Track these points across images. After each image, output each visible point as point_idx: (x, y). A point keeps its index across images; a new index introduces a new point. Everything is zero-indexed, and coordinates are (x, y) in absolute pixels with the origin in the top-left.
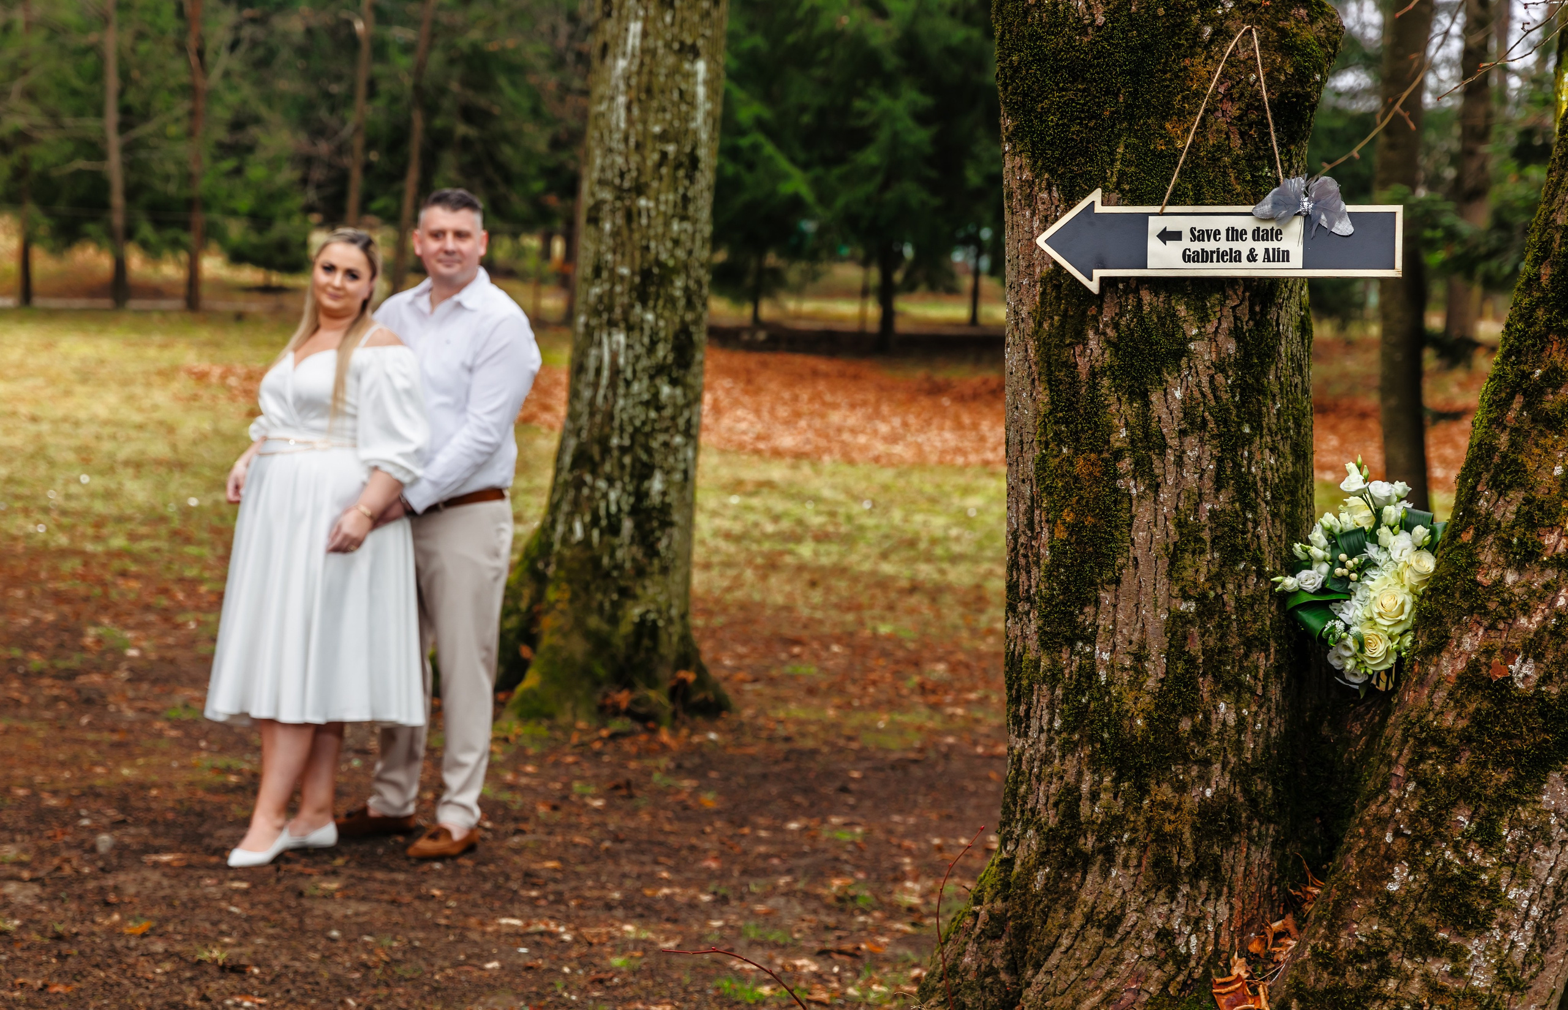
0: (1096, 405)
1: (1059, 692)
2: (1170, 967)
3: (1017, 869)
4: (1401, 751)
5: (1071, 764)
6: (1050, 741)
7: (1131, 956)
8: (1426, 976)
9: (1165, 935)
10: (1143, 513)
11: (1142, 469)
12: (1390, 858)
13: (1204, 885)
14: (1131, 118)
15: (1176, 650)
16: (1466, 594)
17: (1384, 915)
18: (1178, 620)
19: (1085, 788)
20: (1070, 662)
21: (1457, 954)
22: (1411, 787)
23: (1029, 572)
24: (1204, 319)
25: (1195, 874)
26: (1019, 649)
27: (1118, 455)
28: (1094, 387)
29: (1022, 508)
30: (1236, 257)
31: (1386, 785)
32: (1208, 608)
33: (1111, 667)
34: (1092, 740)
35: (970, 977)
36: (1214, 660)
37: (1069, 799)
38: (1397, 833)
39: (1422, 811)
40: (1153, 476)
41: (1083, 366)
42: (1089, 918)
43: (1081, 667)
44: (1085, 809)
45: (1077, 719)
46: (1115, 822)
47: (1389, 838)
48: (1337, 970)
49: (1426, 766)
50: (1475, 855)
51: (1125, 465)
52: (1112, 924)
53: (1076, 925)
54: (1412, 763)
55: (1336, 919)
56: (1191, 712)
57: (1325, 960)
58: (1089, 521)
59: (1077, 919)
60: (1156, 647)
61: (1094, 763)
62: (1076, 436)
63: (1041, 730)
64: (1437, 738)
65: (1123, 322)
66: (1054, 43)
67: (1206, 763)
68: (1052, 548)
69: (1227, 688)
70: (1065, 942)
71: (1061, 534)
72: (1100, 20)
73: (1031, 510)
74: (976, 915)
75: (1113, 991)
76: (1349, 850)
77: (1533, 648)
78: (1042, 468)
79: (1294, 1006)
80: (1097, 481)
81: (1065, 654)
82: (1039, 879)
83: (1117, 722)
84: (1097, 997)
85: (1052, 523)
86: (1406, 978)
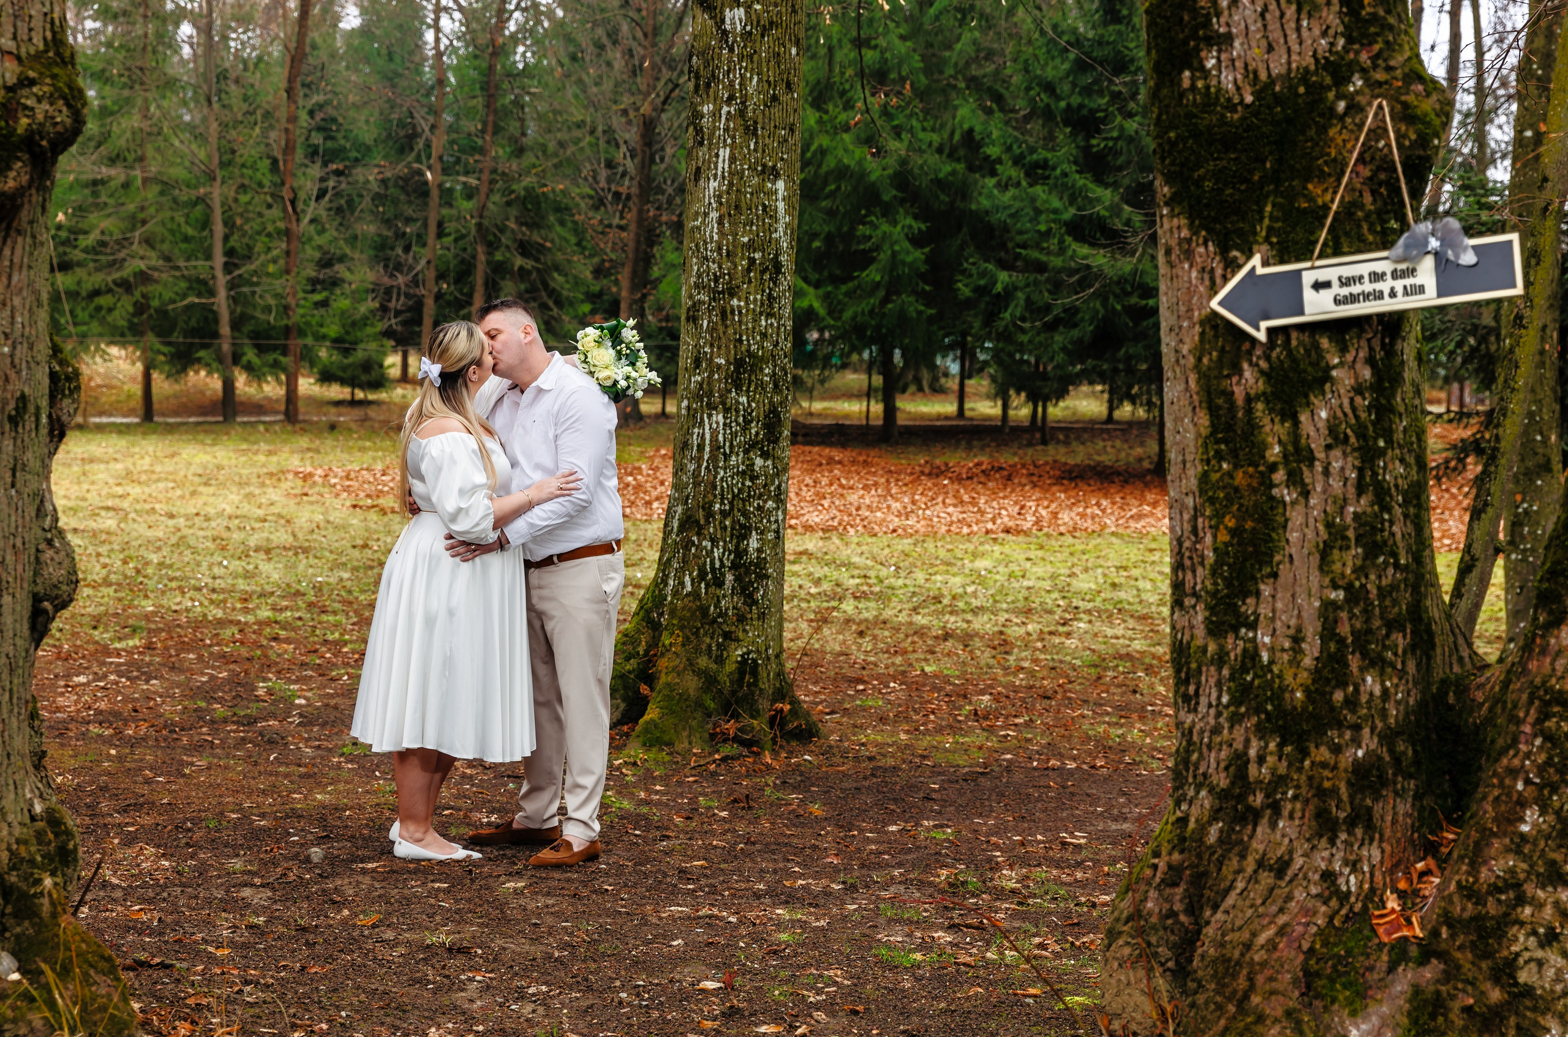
0: (1252, 426)
1: (1226, 672)
2: (1334, 903)
3: (1192, 825)
4: (1527, 714)
5: (1239, 733)
6: (1219, 714)
7: (1299, 895)
8: (1557, 903)
9: (1329, 876)
10: (1296, 517)
12: (1522, 803)
13: (1359, 832)
14: (1278, 182)
15: (1328, 633)
17: (1518, 852)
18: (1329, 606)
19: (1252, 752)
20: (1234, 647)
22: (1538, 742)
23: (1194, 572)
24: (1344, 350)
25: (1351, 823)
26: (1186, 638)
27: (1273, 467)
28: (1249, 411)
29: (1186, 517)
30: (1379, 296)
31: (1515, 741)
32: (1354, 595)
33: (1272, 649)
34: (1257, 711)
35: (1154, 920)
36: (1362, 638)
37: (1239, 762)
38: (1528, 782)
39: (1549, 762)
40: (1304, 485)
41: (1239, 393)
42: (1261, 864)
43: (1245, 650)
44: (1253, 770)
45: (1242, 694)
46: (1279, 781)
47: (1520, 786)
48: (1480, 901)
49: (1551, 724)
51: (1280, 476)
52: (1281, 868)
53: (1250, 870)
54: (1539, 721)
55: (1476, 858)
56: (1343, 685)
57: (1468, 892)
58: (1249, 525)
59: (1250, 865)
60: (1312, 630)
61: (1261, 731)
62: (1235, 453)
63: (1210, 705)
64: (1560, 699)
65: (1274, 355)
66: (1207, 119)
67: (1357, 728)
68: (1215, 550)
69: (1373, 664)
70: (1240, 885)
71: (1224, 537)
72: (1249, 99)
73: (1195, 518)
74: (1155, 867)
75: (1286, 925)
76: (1484, 798)
78: (1204, 478)
79: (1444, 933)
80: (1254, 491)
81: (1230, 639)
82: (1213, 833)
83: (1279, 693)
84: (1270, 932)
85: (1215, 528)
86: (1540, 906)
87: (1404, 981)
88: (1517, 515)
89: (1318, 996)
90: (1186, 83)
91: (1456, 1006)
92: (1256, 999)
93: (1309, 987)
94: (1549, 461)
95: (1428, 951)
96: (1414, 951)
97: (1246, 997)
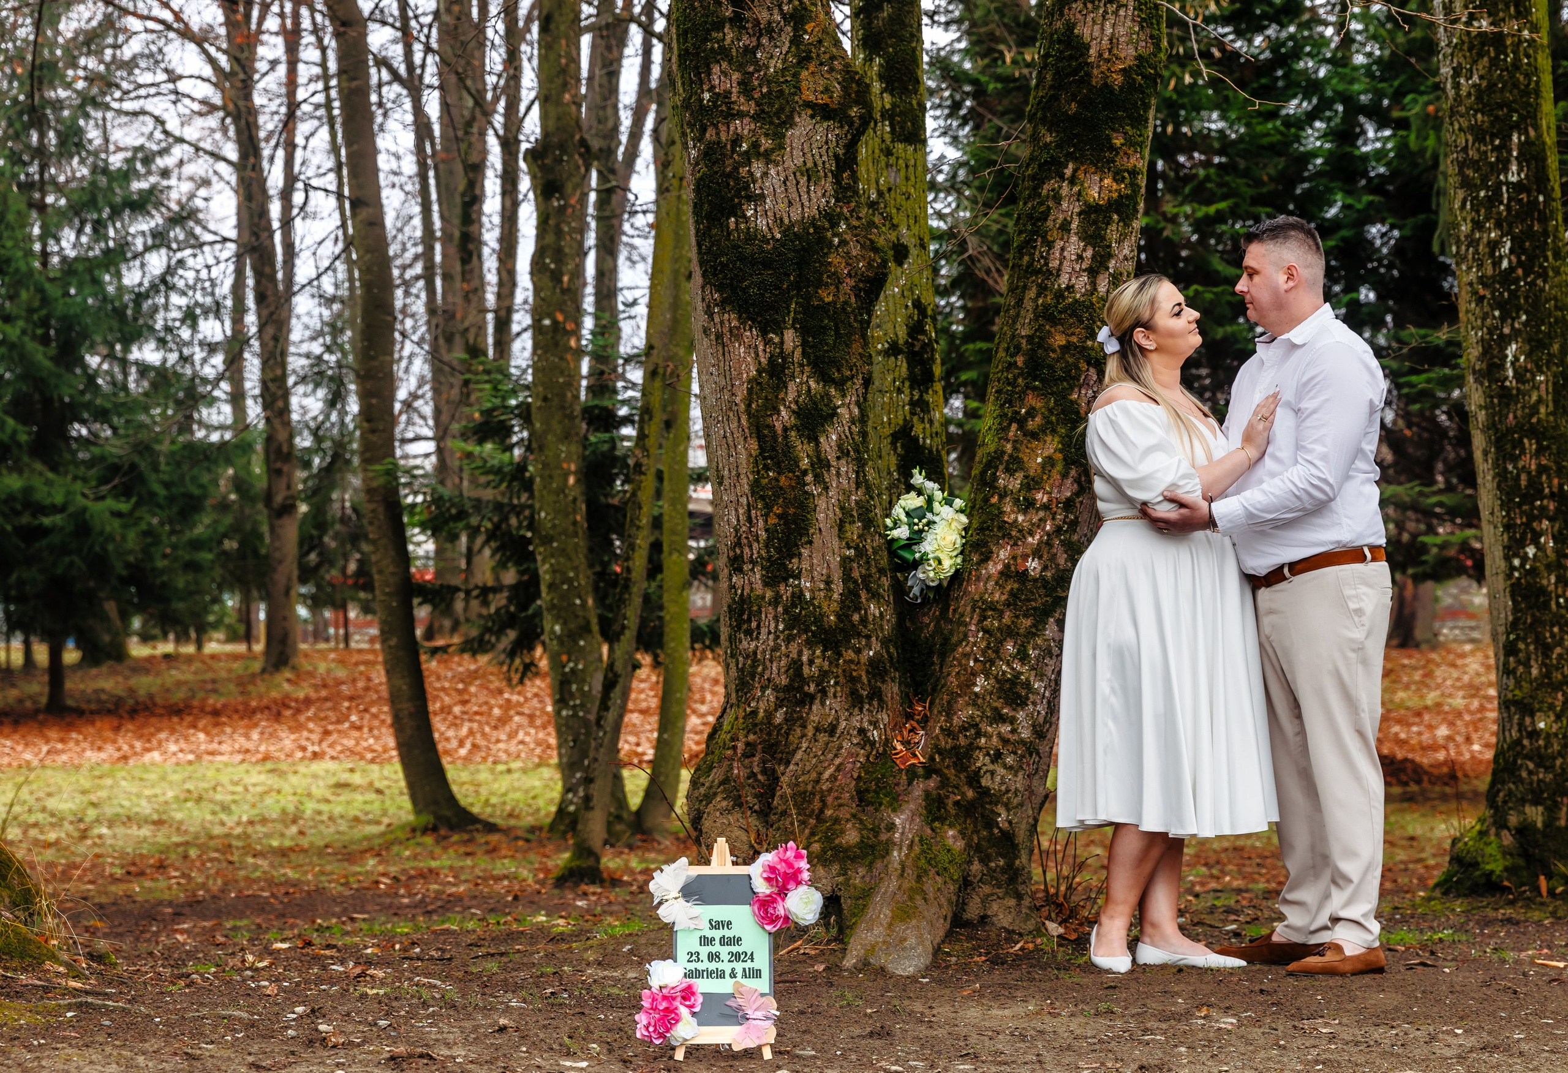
0: (788, 448)
1: (780, 609)
2: (868, 748)
3: (761, 714)
4: (972, 618)
5: (794, 648)
6: (777, 637)
7: (846, 745)
8: (999, 734)
9: (862, 731)
10: (822, 504)
11: (818, 479)
12: (974, 674)
13: (875, 703)
14: (799, 289)
15: (847, 577)
16: (1000, 528)
17: (975, 704)
18: (845, 561)
19: (805, 658)
20: (786, 592)
21: (1012, 721)
22: (980, 635)
23: (751, 546)
24: (844, 396)
25: (871, 698)
26: (747, 591)
27: (805, 473)
28: (786, 437)
31: (966, 636)
32: (860, 552)
33: (812, 591)
34: (806, 631)
35: (741, 780)
36: (866, 578)
37: (796, 666)
38: (976, 660)
39: (988, 647)
40: (825, 483)
41: (778, 426)
42: (817, 729)
43: (793, 593)
44: (806, 670)
45: (794, 622)
46: (824, 674)
47: (972, 664)
48: (955, 738)
49: (987, 623)
50: (1017, 666)
51: (809, 478)
52: (832, 730)
53: (810, 734)
54: (980, 621)
55: (949, 712)
56: (858, 609)
57: (948, 732)
58: (792, 511)
59: (810, 730)
60: (837, 575)
61: (809, 643)
62: (778, 465)
63: (769, 633)
64: (992, 606)
65: (801, 400)
66: (749, 249)
67: (868, 637)
68: (766, 530)
69: (873, 596)
70: (804, 745)
71: (773, 520)
72: (779, 236)
73: (749, 510)
75: (840, 764)
76: (949, 674)
77: (1037, 553)
78: (755, 486)
79: (937, 758)
80: (793, 488)
81: (782, 587)
82: (779, 717)
83: (819, 619)
84: (832, 769)
85: (766, 516)
86: (989, 737)
87: (919, 788)
88: (564, 674)
89: (871, 803)
90: (732, 226)
91: (950, 803)
92: (829, 813)
93: (861, 800)
94: (588, 623)
95: (929, 770)
96: (920, 771)
97: (821, 811)
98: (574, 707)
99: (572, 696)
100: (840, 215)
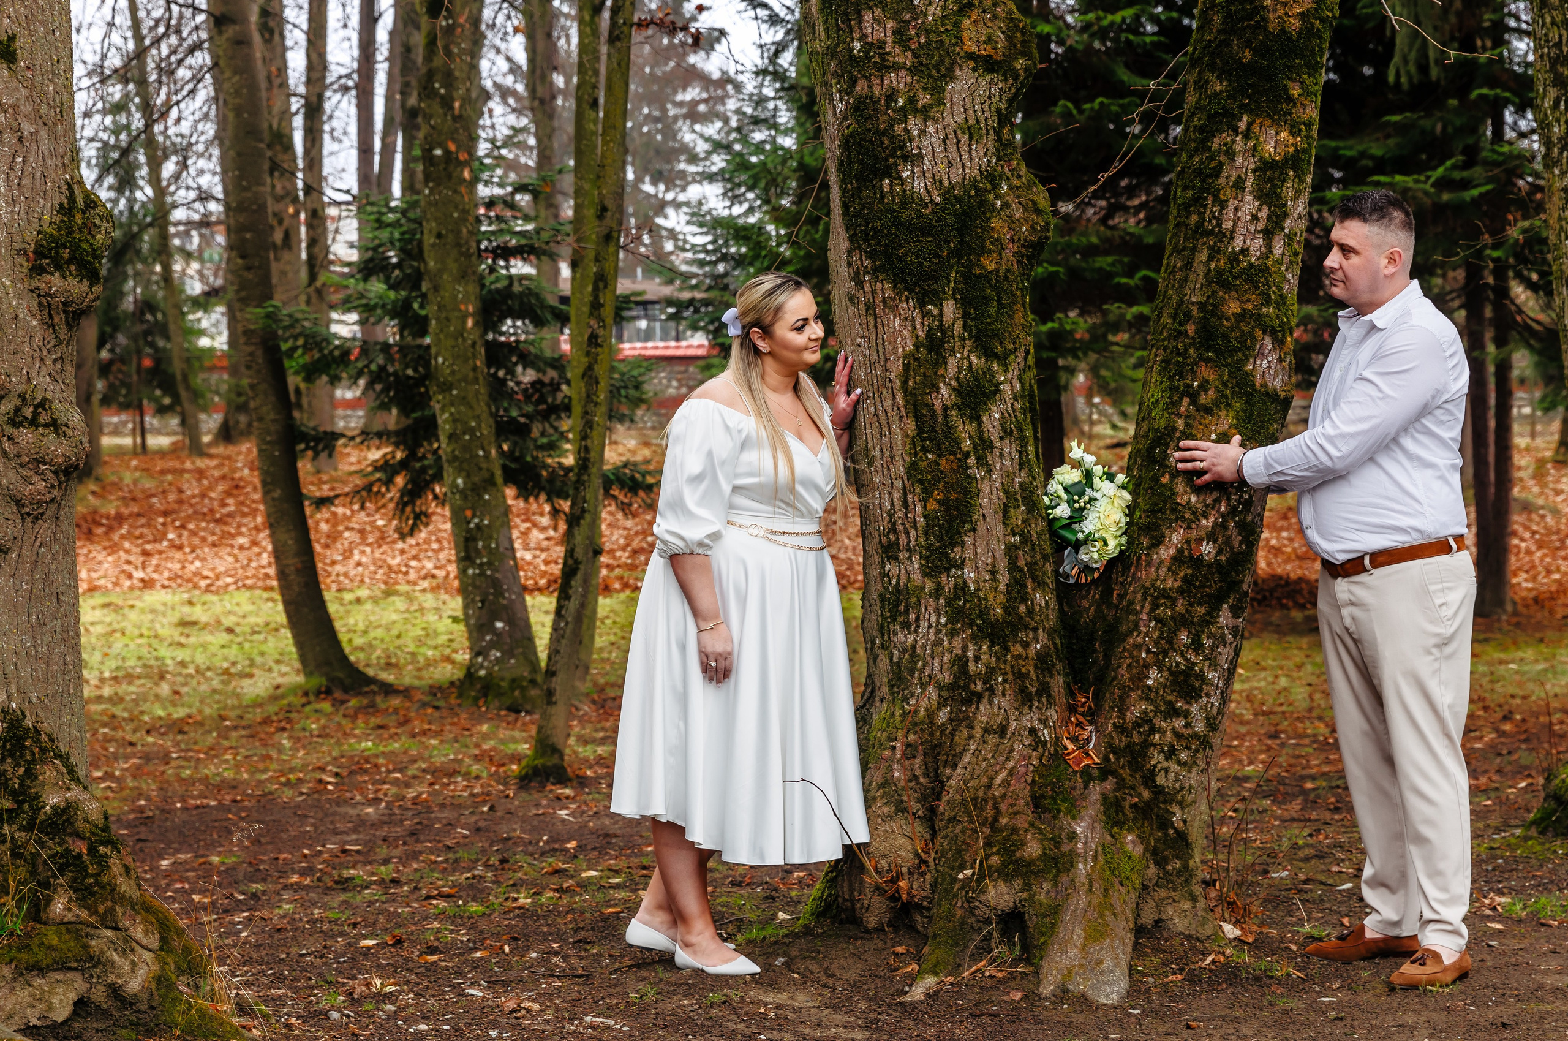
0: (949, 429)
1: (942, 601)
2: (1040, 749)
3: (922, 713)
4: (1143, 607)
5: (958, 643)
6: (939, 631)
7: (1018, 747)
8: (1173, 730)
9: (1033, 731)
10: (985, 488)
11: (981, 461)
12: (1147, 667)
13: (1044, 700)
14: (960, 257)
15: (1013, 567)
16: (1173, 510)
17: (1148, 699)
18: (1010, 549)
19: (970, 654)
20: (948, 583)
21: (1186, 714)
22: (1153, 624)
23: (907, 534)
24: (1006, 371)
25: (1039, 694)
26: (904, 581)
27: (967, 455)
28: (946, 416)
29: (896, 495)
31: (1137, 626)
32: (1025, 538)
33: (976, 582)
34: (971, 626)
35: (902, 784)
36: (1031, 566)
37: (960, 663)
38: (1148, 651)
39: (1161, 637)
40: (988, 465)
41: (938, 404)
42: (986, 730)
43: (956, 585)
44: (972, 667)
45: (957, 615)
46: (991, 671)
47: (1144, 655)
48: (1129, 734)
49: (1160, 611)
50: (1191, 656)
51: (972, 461)
52: (1002, 731)
53: (978, 736)
54: (1152, 610)
55: (1122, 708)
56: (1024, 600)
57: (1121, 729)
58: (954, 496)
59: (978, 732)
60: (1002, 565)
61: (974, 638)
62: (938, 446)
63: (930, 626)
64: (1165, 594)
65: (962, 376)
66: (905, 214)
67: (1035, 629)
68: (925, 517)
69: (1039, 584)
70: (973, 747)
71: (932, 506)
72: (938, 200)
73: (905, 494)
74: (894, 748)
75: (1013, 768)
76: (1119, 666)
77: (1211, 537)
78: (912, 469)
79: (1112, 757)
80: (955, 472)
81: (944, 578)
82: (943, 716)
83: (984, 613)
84: (1003, 775)
85: (925, 502)
86: (1163, 732)
87: (1096, 791)
88: (469, 531)
89: (1047, 810)
90: (886, 188)
91: (1127, 804)
92: (1004, 821)
93: (1036, 806)
94: (492, 475)
95: (1105, 772)
96: (1096, 773)
97: (995, 819)
98: (481, 565)
99: (478, 553)
100: (1002, 175)
